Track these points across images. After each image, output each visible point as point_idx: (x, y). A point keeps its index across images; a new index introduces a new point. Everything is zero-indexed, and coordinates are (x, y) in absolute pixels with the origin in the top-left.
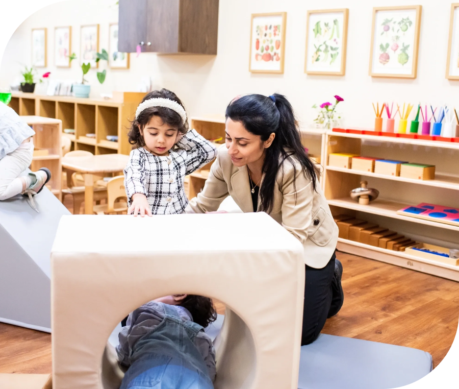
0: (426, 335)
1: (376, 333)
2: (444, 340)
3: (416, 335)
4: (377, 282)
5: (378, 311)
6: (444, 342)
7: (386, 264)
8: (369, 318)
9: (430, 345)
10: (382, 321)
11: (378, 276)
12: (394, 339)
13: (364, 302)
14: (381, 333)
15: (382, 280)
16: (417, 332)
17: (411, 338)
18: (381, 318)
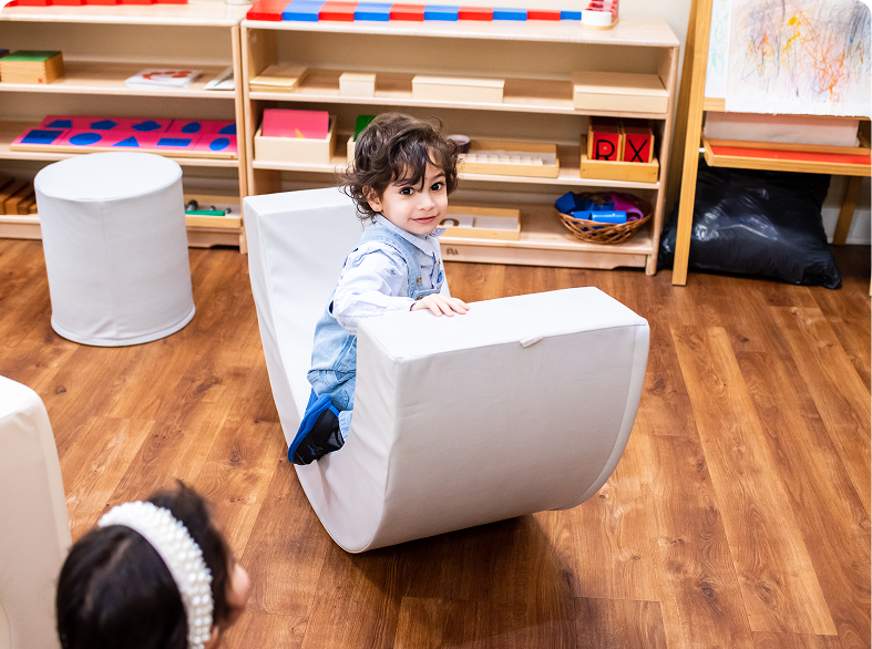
0: (138, 369)
1: (57, 393)
2: (169, 368)
3: (123, 374)
4: (13, 286)
5: (42, 347)
6: (171, 372)
7: (12, 242)
8: (33, 367)
9: (152, 386)
10: (56, 365)
11: (8, 271)
12: (91, 395)
13: (8, 336)
14: (65, 391)
15: (18, 277)
16: (121, 368)
17: (117, 382)
18: (51, 360)
